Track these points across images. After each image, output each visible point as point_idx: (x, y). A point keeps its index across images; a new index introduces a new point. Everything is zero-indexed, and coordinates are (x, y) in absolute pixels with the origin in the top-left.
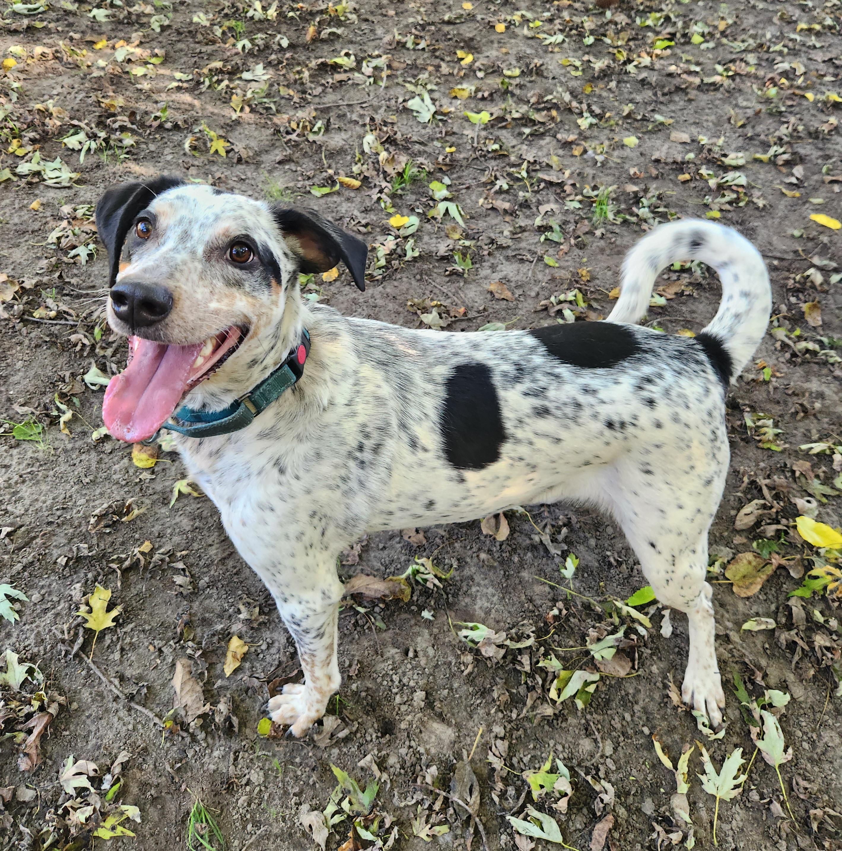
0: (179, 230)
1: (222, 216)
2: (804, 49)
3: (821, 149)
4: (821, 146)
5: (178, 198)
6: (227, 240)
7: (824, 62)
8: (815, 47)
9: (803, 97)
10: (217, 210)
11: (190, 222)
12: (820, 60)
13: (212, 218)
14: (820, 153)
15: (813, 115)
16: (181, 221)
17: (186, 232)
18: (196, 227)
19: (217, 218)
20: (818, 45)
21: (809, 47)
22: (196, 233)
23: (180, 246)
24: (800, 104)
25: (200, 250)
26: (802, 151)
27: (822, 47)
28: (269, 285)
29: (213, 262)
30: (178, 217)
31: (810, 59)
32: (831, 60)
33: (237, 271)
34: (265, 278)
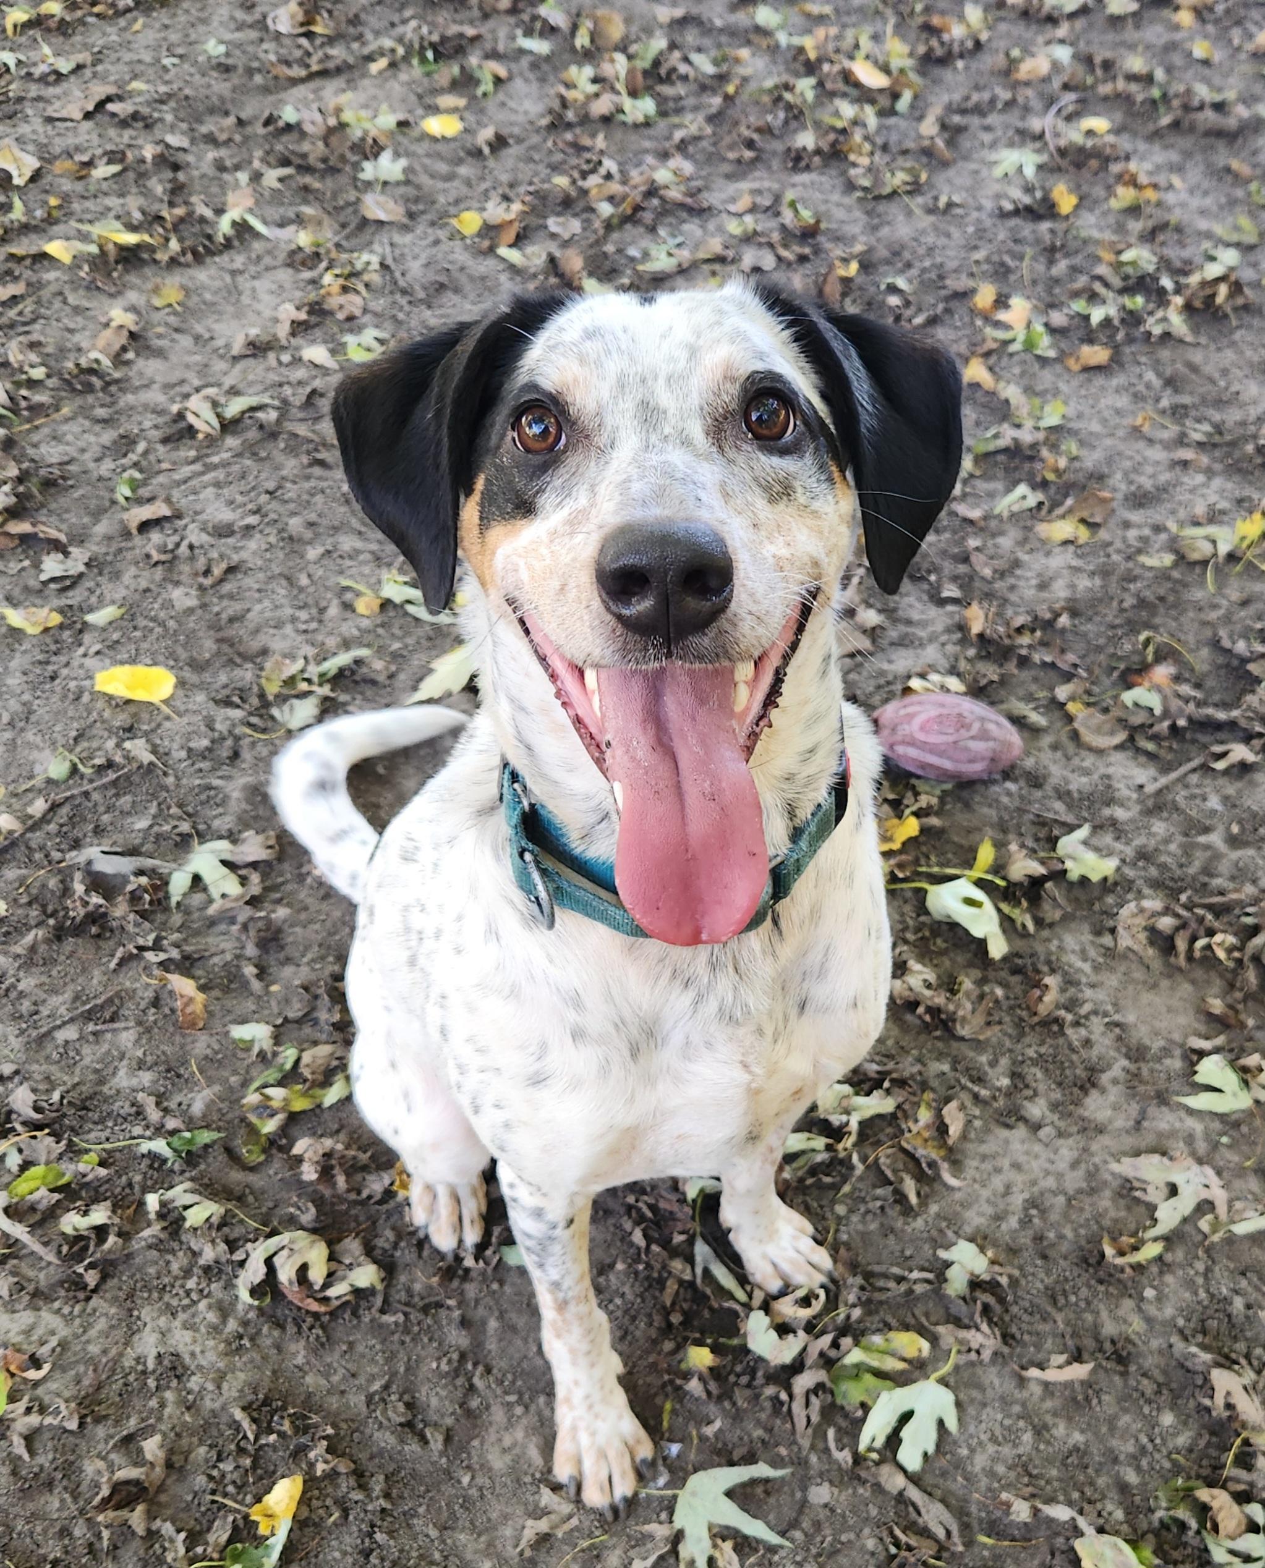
0: (628, 405)
1: (701, 342)
2: (34, 90)
3: (105, 422)
4: (101, 412)
5: (590, 334)
6: (734, 389)
7: (88, 116)
8: (59, 76)
9: (42, 257)
10: (683, 333)
11: (643, 381)
12: (78, 115)
13: (684, 355)
14: (108, 436)
15: (77, 310)
16: (621, 385)
17: (644, 404)
18: (661, 385)
19: (693, 352)
20: (64, 66)
21: (43, 79)
22: (664, 398)
23: (653, 438)
24: (34, 287)
25: (697, 430)
26: (51, 453)
27: (79, 67)
28: (830, 480)
29: (731, 453)
30: (612, 379)
31: (50, 120)
32: (100, 105)
33: (776, 461)
34: (822, 467)
